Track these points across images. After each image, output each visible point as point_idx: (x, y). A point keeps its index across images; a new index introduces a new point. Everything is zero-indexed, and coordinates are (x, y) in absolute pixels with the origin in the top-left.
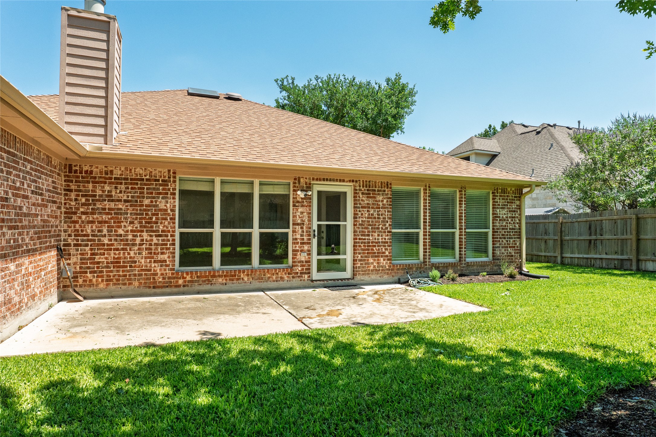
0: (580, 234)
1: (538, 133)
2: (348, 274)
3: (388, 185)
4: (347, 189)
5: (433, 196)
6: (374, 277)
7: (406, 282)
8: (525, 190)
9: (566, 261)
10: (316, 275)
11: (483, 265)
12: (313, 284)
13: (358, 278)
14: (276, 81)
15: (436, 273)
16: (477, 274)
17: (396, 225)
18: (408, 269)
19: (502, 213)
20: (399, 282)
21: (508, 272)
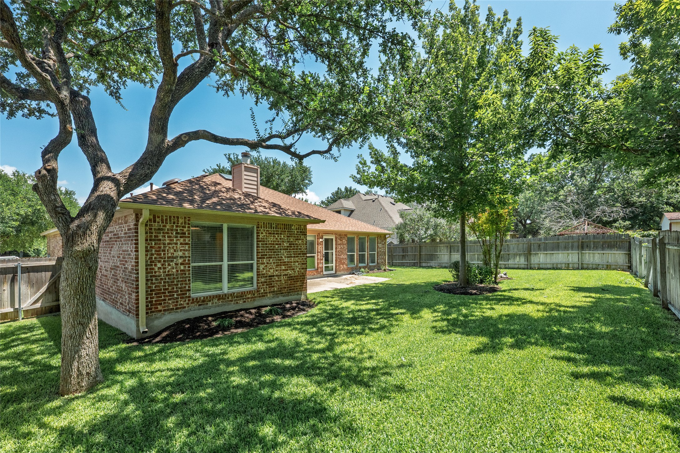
0: (399, 253)
1: (374, 201)
2: (333, 272)
3: (346, 235)
4: (333, 237)
5: (360, 239)
6: (342, 272)
7: (353, 274)
8: (387, 236)
9: (394, 264)
10: (325, 273)
11: (374, 266)
12: (324, 276)
13: (337, 273)
14: (225, 155)
15: (362, 270)
16: (373, 270)
17: (348, 252)
18: (352, 269)
19: (380, 245)
20: (350, 274)
21: (383, 269)
